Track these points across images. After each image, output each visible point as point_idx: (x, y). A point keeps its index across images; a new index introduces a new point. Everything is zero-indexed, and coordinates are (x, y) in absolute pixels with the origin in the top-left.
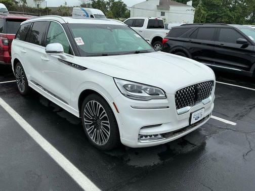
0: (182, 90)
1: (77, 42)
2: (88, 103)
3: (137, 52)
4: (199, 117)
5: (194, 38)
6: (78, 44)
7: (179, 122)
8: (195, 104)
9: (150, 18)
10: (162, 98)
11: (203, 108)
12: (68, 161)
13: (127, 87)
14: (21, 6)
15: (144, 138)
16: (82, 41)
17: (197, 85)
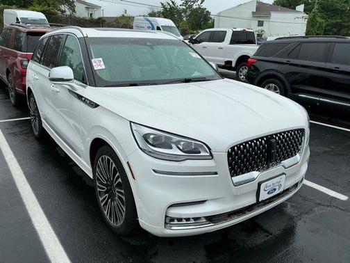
0: (242, 144)
1: (94, 64)
2: (100, 159)
3: (187, 81)
4: (275, 190)
5: (295, 59)
6: (95, 68)
7: (236, 197)
8: (268, 168)
9: (234, 30)
10: (204, 158)
11: (283, 174)
12: (61, 248)
13: (149, 137)
14: (66, 15)
15: (176, 222)
16: (102, 63)
17: (272, 136)
